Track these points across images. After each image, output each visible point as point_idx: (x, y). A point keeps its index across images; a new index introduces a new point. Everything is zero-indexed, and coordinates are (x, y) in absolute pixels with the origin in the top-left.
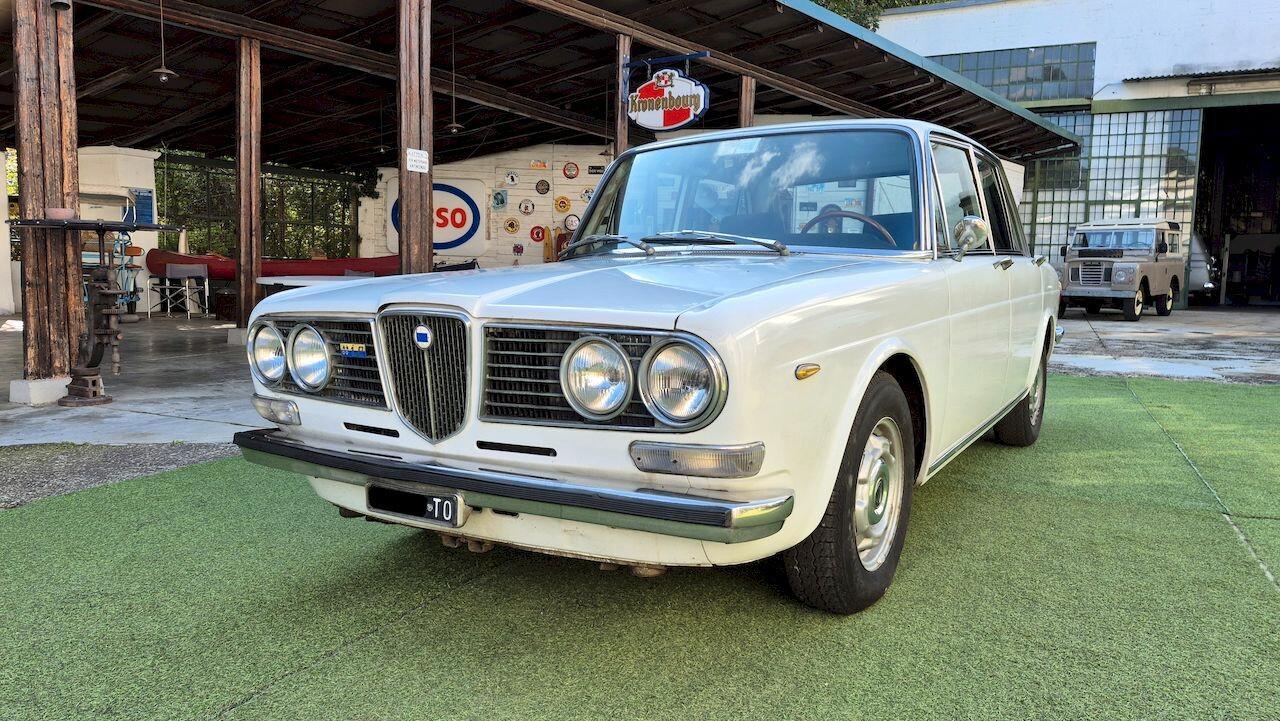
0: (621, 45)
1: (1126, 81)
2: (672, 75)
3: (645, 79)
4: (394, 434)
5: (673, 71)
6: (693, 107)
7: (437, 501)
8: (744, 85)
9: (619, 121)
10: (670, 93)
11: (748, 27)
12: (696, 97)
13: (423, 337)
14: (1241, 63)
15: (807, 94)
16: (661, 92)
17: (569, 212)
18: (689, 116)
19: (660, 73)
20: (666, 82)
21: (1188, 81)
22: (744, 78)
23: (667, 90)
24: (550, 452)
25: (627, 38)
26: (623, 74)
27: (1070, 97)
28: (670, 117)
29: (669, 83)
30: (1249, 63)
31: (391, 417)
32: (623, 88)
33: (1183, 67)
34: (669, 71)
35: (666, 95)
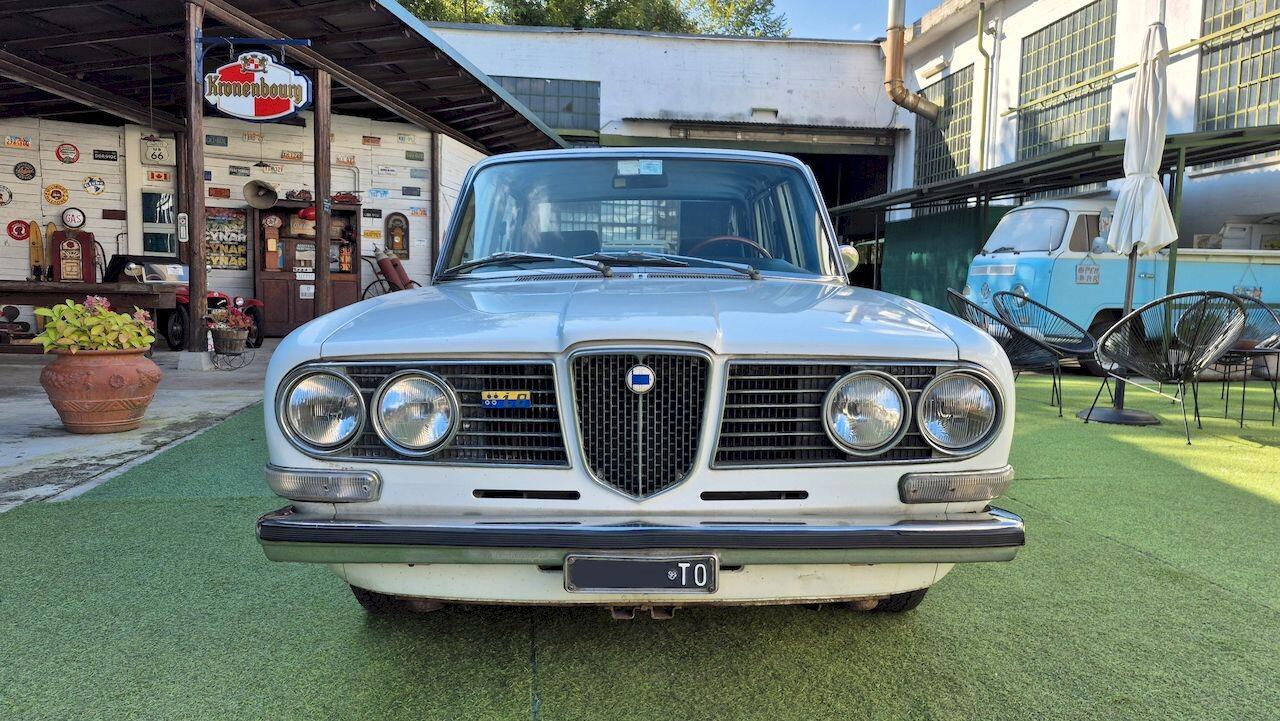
0: (192, 15)
1: (626, 120)
2: (263, 61)
3: (227, 60)
4: (574, 495)
5: (265, 56)
6: (294, 99)
7: (684, 566)
8: (320, 80)
9: (193, 104)
10: (262, 79)
11: (330, 19)
12: (298, 88)
13: (639, 379)
14: (706, 115)
15: (377, 97)
16: (251, 77)
17: (68, 205)
18: (288, 108)
19: (248, 55)
20: (256, 66)
21: (670, 124)
22: (320, 72)
23: (258, 76)
24: (802, 495)
25: (199, 9)
26: (196, 51)
27: (582, 128)
28: (262, 107)
29: (260, 68)
30: (712, 116)
31: (575, 475)
32: (195, 68)
33: (666, 113)
34: (260, 55)
35: (257, 80)
